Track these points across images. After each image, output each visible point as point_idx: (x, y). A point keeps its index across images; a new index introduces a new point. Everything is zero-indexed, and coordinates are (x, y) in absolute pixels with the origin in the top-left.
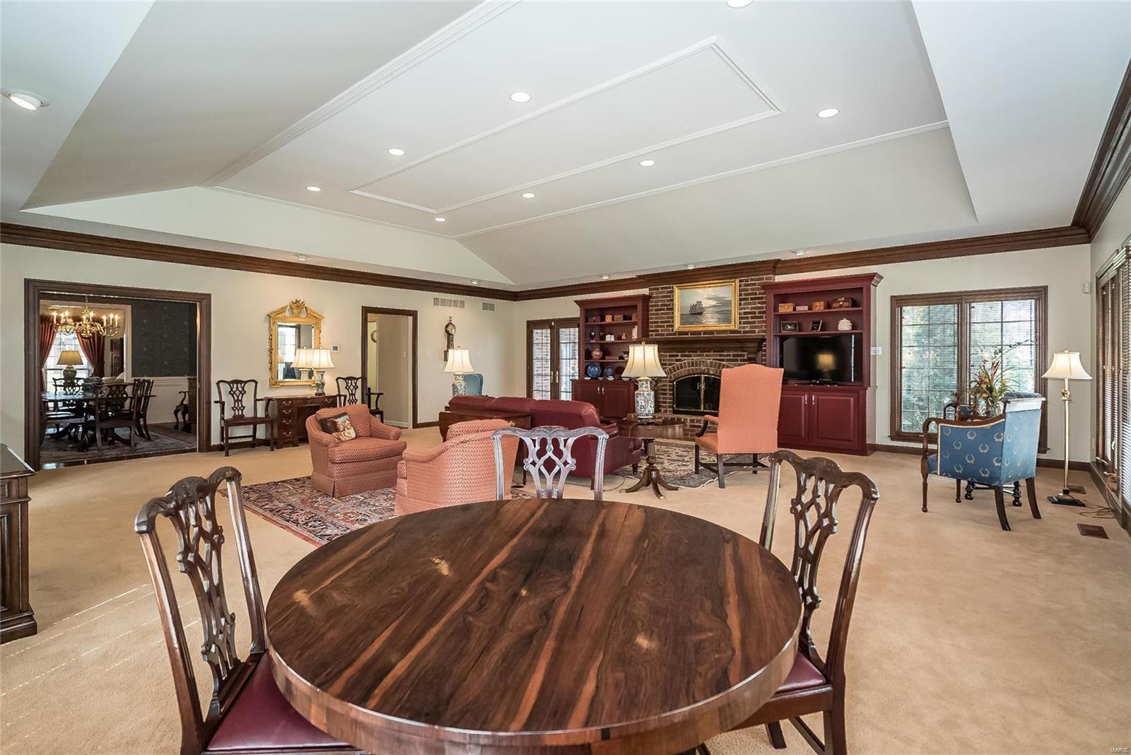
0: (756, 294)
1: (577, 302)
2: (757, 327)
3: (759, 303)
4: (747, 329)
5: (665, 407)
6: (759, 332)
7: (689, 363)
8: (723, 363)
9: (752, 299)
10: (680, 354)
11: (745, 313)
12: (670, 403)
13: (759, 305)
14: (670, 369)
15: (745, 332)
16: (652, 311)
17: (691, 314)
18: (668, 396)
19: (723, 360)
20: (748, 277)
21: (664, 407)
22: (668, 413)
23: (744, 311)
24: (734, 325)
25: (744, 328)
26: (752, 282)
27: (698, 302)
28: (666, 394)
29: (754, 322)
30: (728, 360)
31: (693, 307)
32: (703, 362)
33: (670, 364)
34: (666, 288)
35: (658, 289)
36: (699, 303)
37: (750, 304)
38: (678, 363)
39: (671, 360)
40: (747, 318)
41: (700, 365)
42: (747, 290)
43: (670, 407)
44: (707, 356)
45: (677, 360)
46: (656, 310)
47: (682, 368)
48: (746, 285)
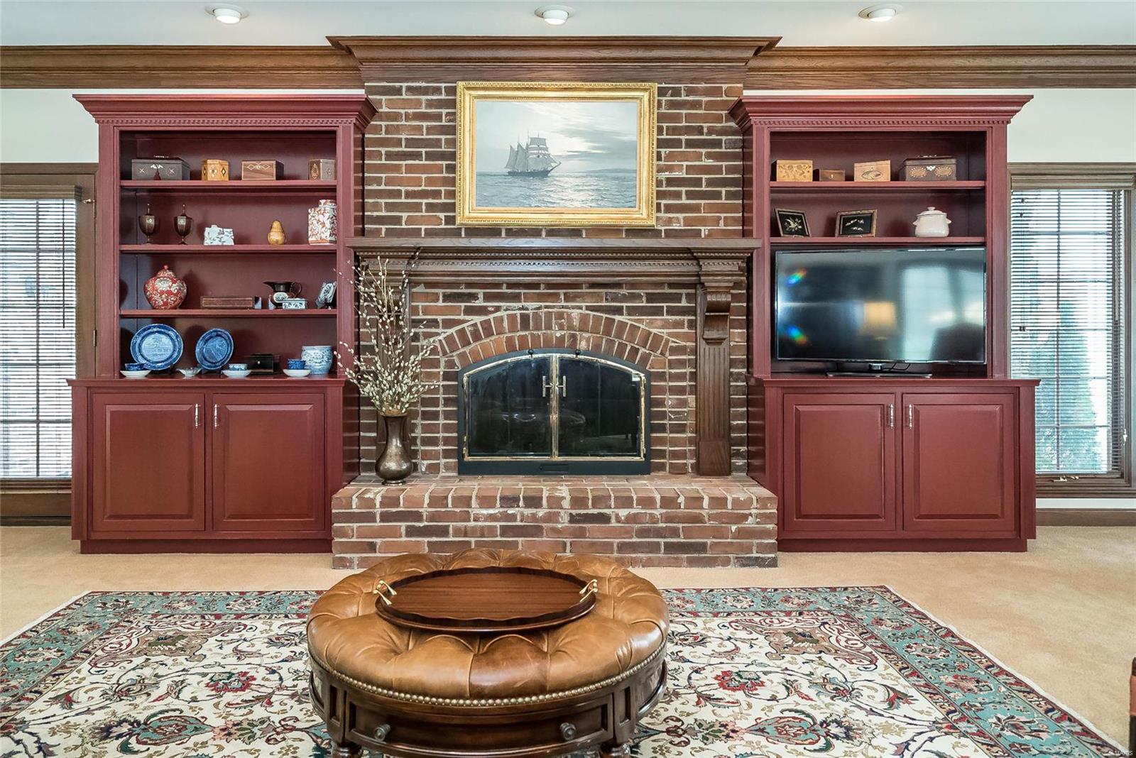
0: (700, 131)
1: (88, 103)
2: (703, 221)
3: (709, 156)
4: (675, 226)
5: (435, 456)
6: (710, 235)
7: (512, 318)
8: (617, 318)
9: (690, 144)
10: (480, 293)
11: (670, 182)
12: (447, 441)
13: (710, 162)
14: (450, 339)
15: (670, 234)
16: (378, 157)
17: (510, 173)
18: (442, 421)
19: (619, 311)
20: (680, 81)
21: (426, 455)
22: (443, 473)
23: (667, 175)
24: (642, 215)
25: (670, 221)
26: (691, 98)
27: (533, 140)
28: (435, 416)
29: (696, 209)
30: (631, 311)
31: (519, 153)
32: (560, 316)
33: (448, 324)
34: (425, 91)
35: (398, 91)
36: (539, 142)
37: (684, 157)
38: (478, 319)
39: (454, 311)
40: (677, 195)
41: (549, 327)
42: (676, 118)
43: (447, 454)
44: (567, 298)
45: (469, 311)
46: (390, 156)
47: (489, 333)
48: (672, 105)
